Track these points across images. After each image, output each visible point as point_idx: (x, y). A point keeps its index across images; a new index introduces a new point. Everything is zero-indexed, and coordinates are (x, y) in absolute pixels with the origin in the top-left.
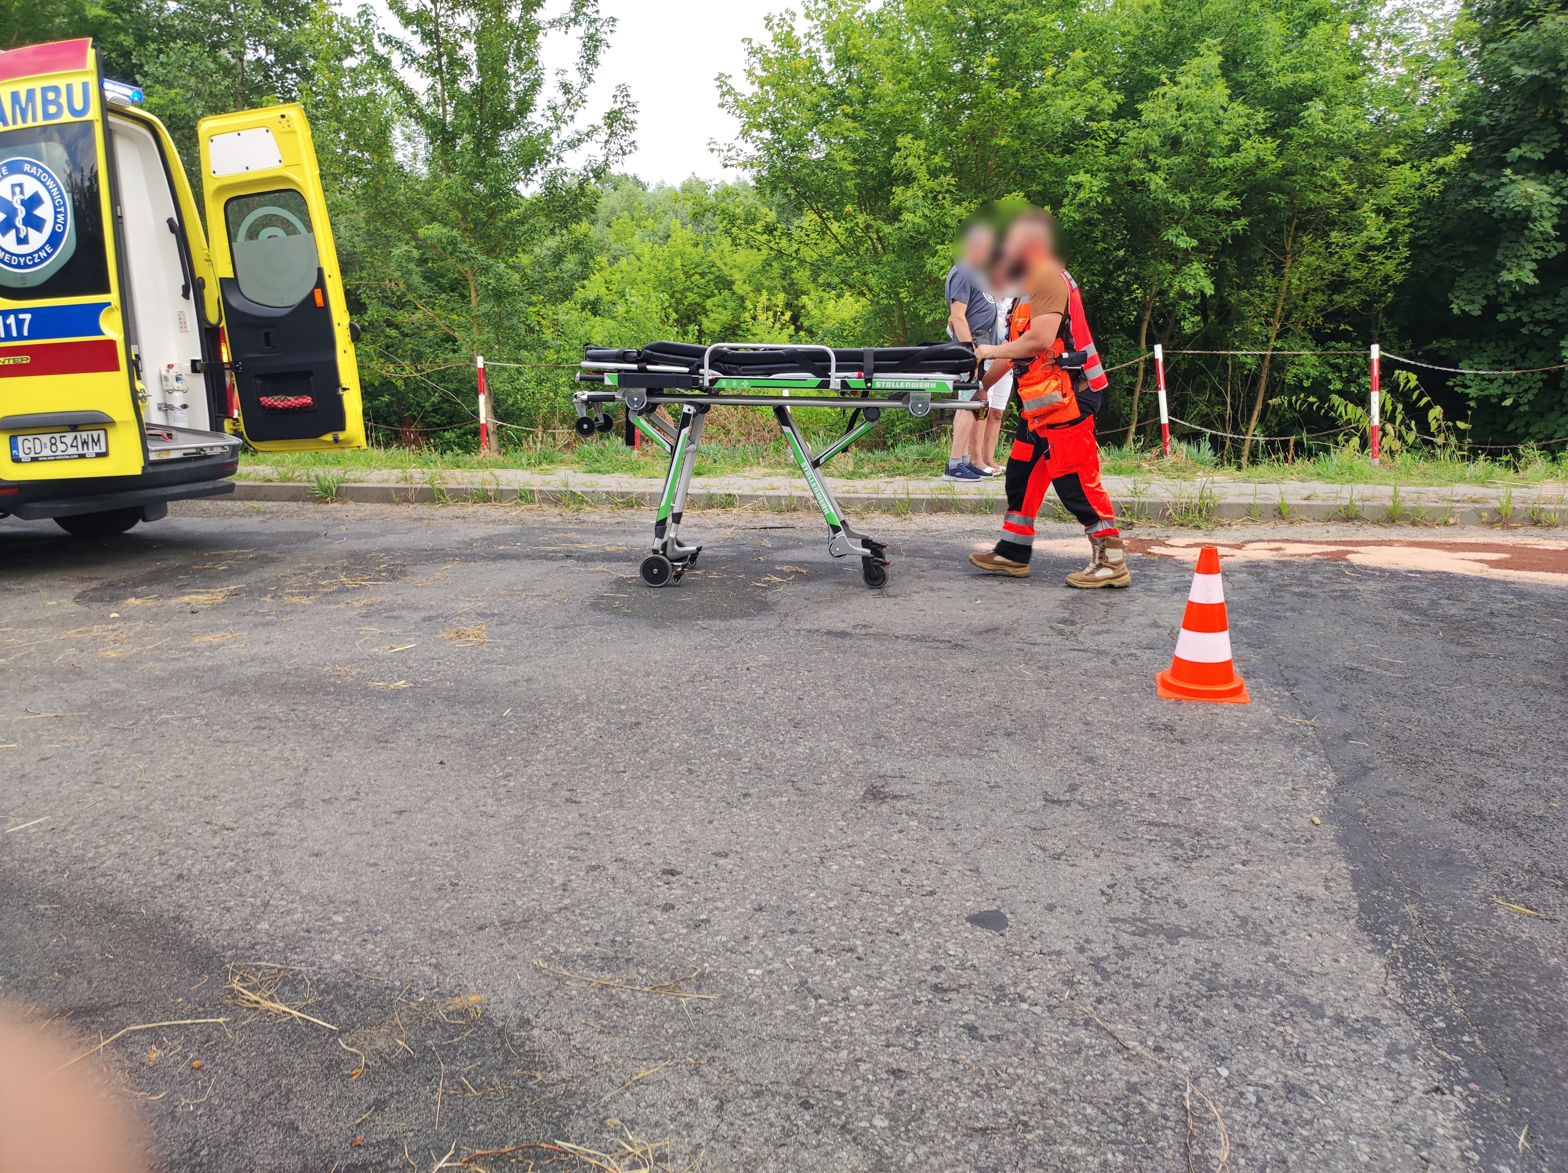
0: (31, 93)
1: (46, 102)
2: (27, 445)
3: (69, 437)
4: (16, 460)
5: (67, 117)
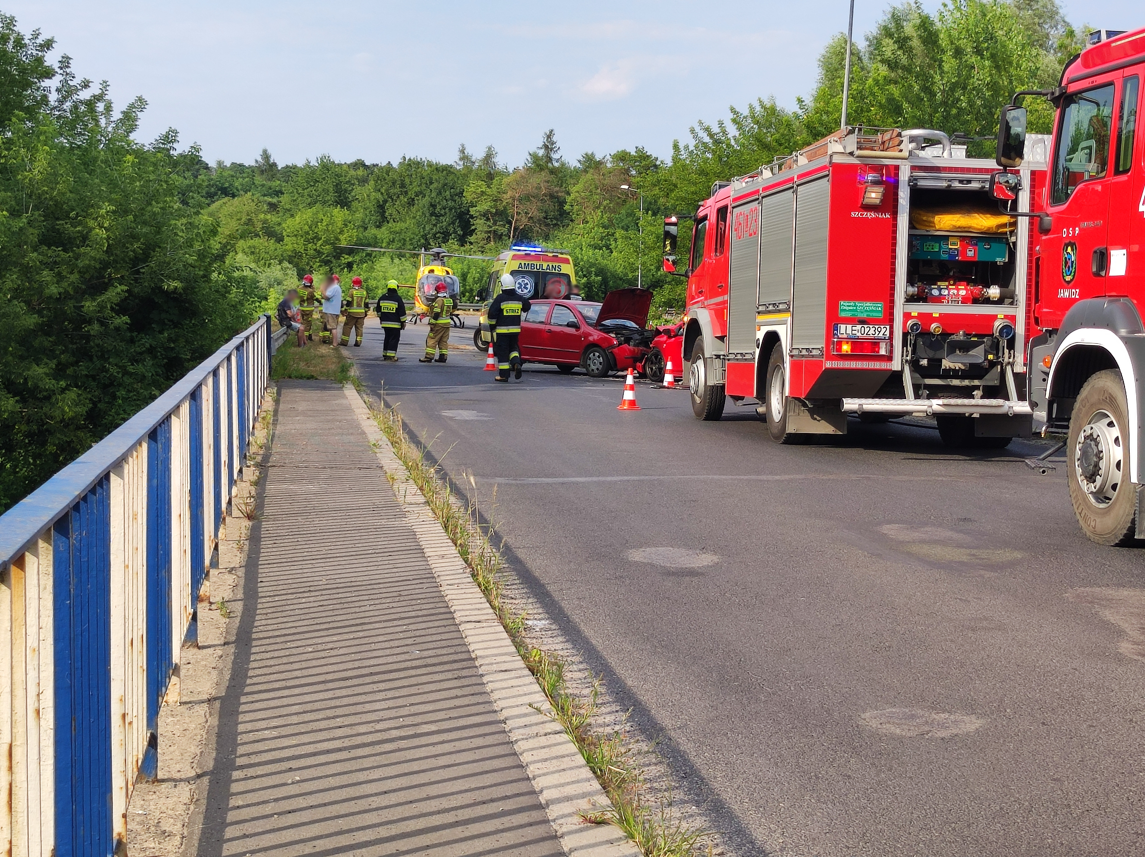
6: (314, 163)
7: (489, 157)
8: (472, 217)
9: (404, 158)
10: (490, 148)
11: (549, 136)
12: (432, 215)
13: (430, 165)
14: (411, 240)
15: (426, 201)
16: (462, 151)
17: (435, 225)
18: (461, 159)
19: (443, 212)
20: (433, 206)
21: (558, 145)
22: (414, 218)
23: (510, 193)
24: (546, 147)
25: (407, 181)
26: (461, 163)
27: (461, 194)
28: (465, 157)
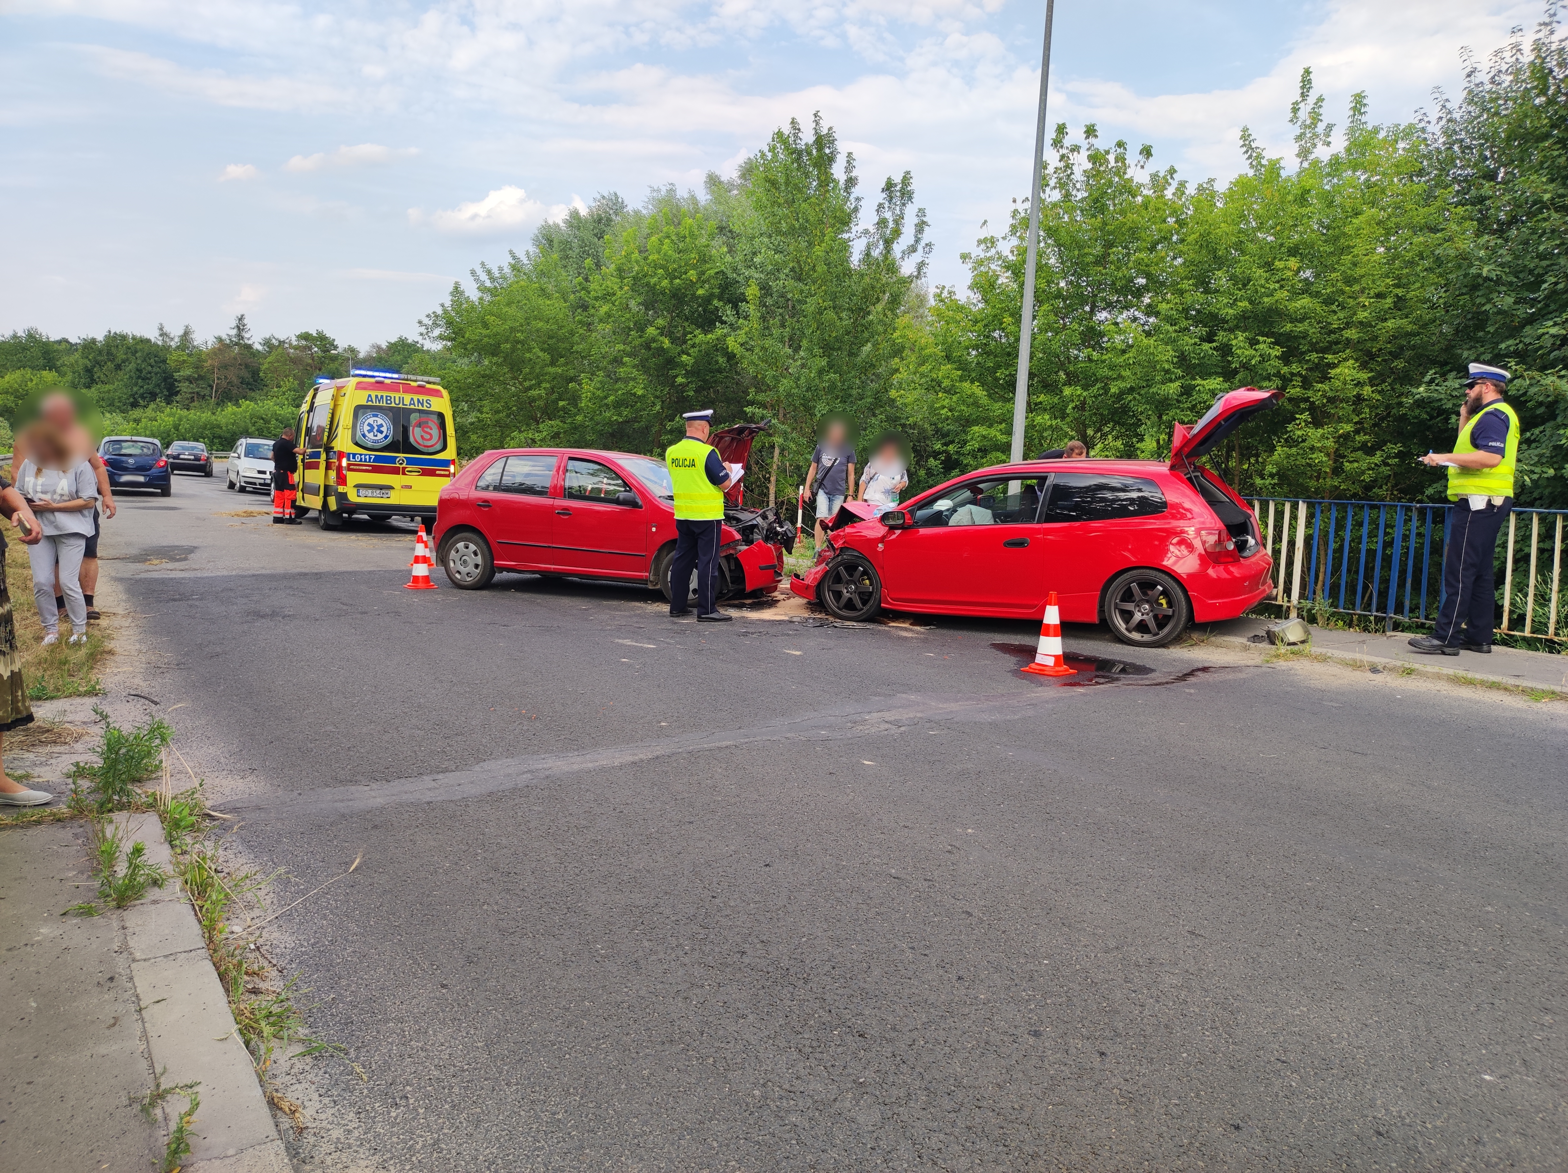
0: (382, 397)
1: (387, 400)
2: (363, 492)
3: (378, 491)
4: (358, 496)
5: (393, 405)
6: (20, 333)
7: (186, 334)
8: (176, 380)
9: (110, 332)
10: (187, 327)
11: (241, 319)
12: (139, 377)
13: (134, 338)
14: (119, 398)
15: (132, 366)
16: (161, 329)
17: (142, 387)
18: (161, 335)
19: (149, 376)
20: (139, 370)
21: (248, 327)
22: (122, 380)
23: (210, 362)
24: (238, 327)
25: (114, 350)
26: (161, 338)
27: (164, 361)
28: (163, 334)
